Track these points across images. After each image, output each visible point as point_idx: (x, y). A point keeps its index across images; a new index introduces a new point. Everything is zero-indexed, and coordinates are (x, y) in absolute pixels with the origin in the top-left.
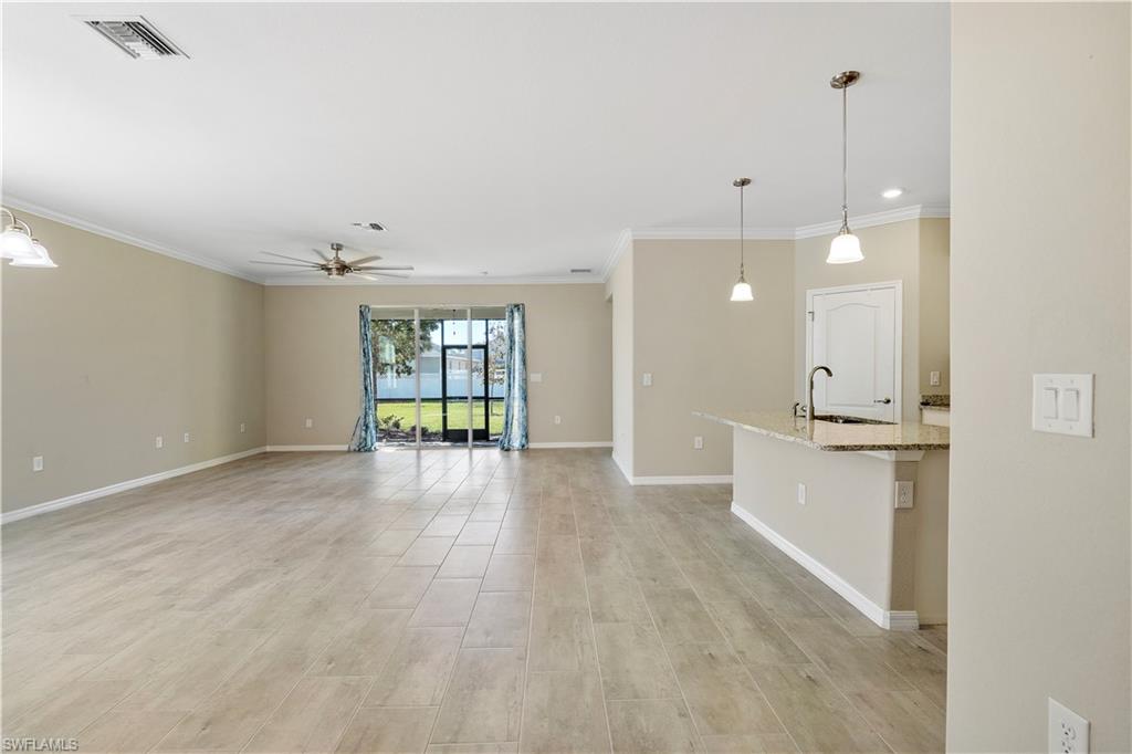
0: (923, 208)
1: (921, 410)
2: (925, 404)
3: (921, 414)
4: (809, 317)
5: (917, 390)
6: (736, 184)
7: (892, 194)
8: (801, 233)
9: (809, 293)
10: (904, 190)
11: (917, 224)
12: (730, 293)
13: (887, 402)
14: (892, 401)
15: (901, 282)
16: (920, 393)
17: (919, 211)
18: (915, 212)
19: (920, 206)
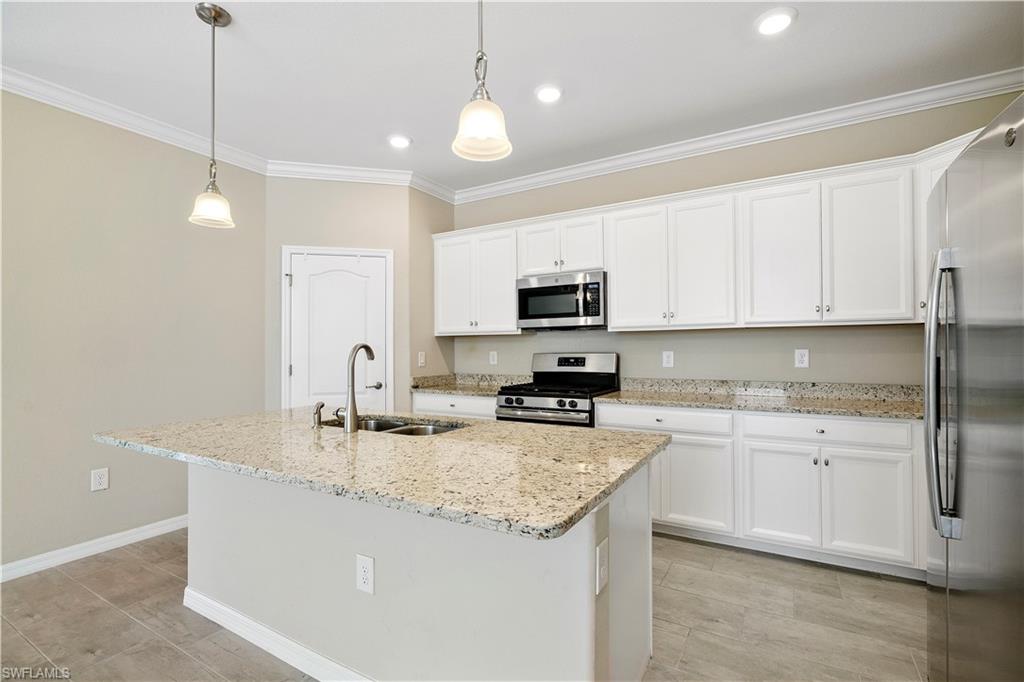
0: (413, 175)
1: (412, 393)
2: (416, 387)
3: (412, 399)
4: (285, 281)
5: (408, 373)
6: (201, 11)
7: (399, 142)
8: (275, 168)
9: (286, 250)
10: (412, 142)
11: (406, 193)
12: (190, 208)
13: (379, 387)
14: (384, 385)
15: (392, 252)
16: (411, 375)
17: (409, 178)
18: (405, 178)
19: (411, 172)
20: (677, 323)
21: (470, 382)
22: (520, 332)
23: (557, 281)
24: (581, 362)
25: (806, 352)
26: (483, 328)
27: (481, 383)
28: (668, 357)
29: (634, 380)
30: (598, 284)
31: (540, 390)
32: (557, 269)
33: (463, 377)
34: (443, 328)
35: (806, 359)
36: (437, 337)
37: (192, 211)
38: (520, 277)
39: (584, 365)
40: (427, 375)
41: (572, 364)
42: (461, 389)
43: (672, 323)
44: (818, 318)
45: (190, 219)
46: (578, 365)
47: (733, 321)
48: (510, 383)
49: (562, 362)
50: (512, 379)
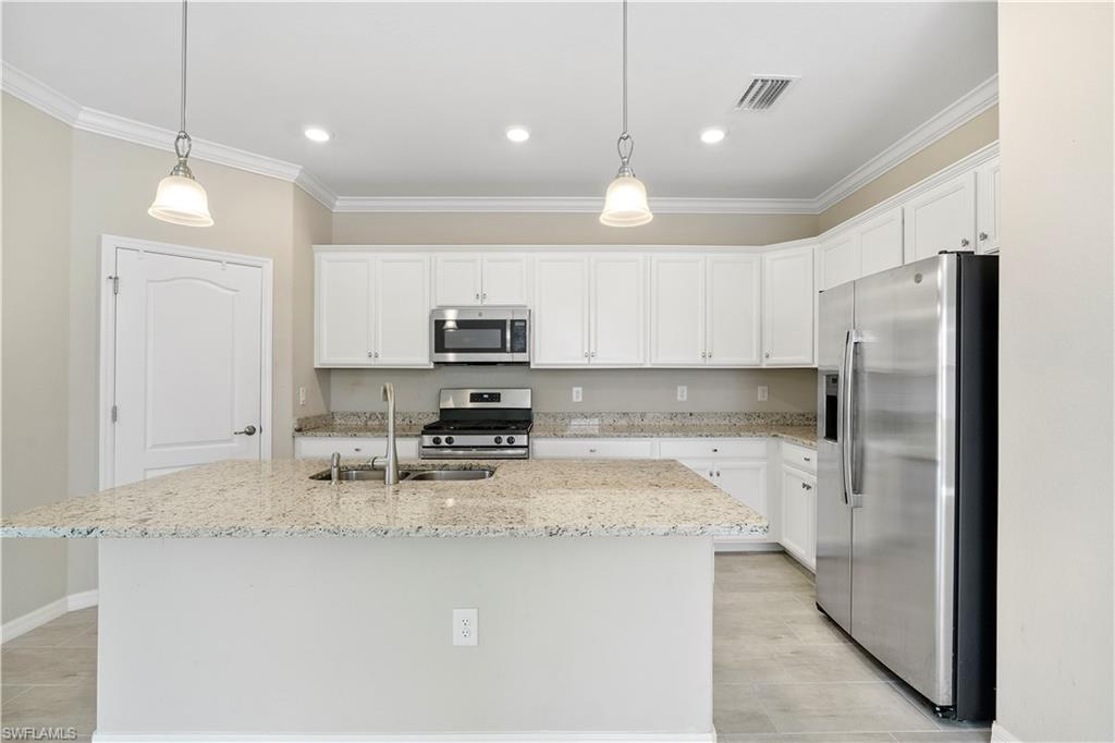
1: (294, 437)
2: (299, 430)
3: (294, 442)
4: (108, 284)
5: (290, 411)
7: (317, 135)
9: (108, 241)
11: (291, 191)
13: (251, 431)
14: (258, 430)
15: (271, 261)
16: (294, 415)
17: (297, 173)
18: (292, 172)
19: (300, 167)
20: (597, 362)
21: (353, 422)
22: (432, 366)
23: (480, 315)
24: (495, 397)
25: (685, 388)
26: (386, 360)
27: (369, 423)
28: (577, 392)
29: (546, 415)
30: (525, 321)
31: (455, 429)
32: (479, 303)
33: (345, 416)
34: (326, 357)
35: (685, 393)
36: (316, 369)
37: (154, 200)
38: (434, 308)
39: (499, 401)
40: (308, 415)
41: (487, 400)
42: (341, 431)
43: (592, 362)
44: (703, 362)
45: (150, 211)
46: (492, 401)
47: (642, 362)
48: (407, 421)
49: (475, 398)
50: (411, 417)
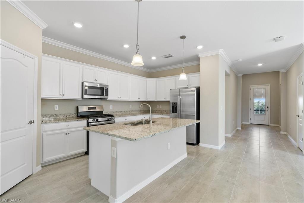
13: (31, 122)
22: (81, 99)
23: (97, 85)
25: (131, 105)
28: (111, 106)
30: (107, 88)
32: (95, 82)
38: (82, 81)
46: (94, 109)
48: (65, 117)
49: (89, 108)
50: (66, 115)
